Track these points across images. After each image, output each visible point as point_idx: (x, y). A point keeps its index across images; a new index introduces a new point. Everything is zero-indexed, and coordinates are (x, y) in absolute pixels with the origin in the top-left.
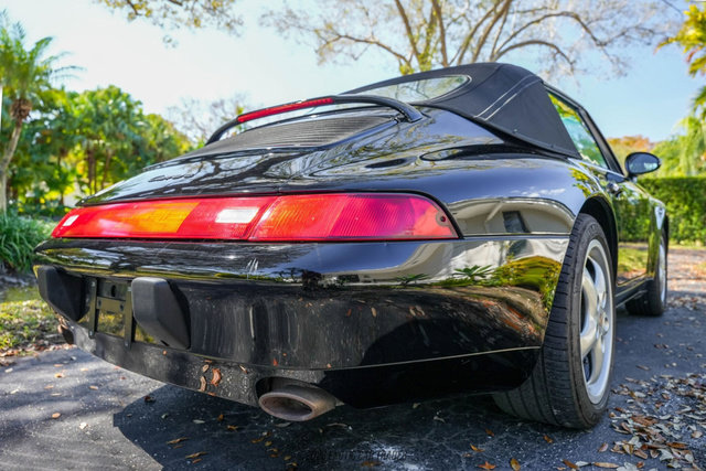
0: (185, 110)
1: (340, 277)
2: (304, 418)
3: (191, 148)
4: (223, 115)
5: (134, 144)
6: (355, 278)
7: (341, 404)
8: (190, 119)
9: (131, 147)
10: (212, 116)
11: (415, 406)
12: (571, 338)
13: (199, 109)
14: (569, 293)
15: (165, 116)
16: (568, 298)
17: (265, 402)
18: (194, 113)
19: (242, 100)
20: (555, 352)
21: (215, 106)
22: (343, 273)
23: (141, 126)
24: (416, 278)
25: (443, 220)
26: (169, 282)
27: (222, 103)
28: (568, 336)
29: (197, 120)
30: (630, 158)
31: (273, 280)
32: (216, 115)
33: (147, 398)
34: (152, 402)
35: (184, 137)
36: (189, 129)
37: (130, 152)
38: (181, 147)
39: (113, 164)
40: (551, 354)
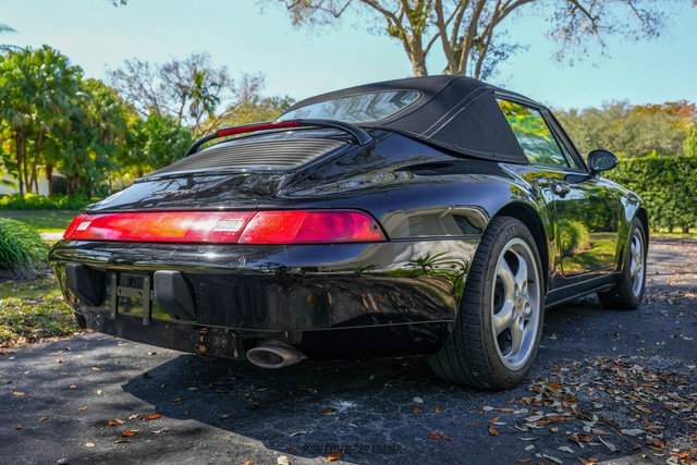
0: (131, 75)
1: (303, 268)
2: (278, 366)
3: (140, 122)
4: (177, 80)
5: (74, 119)
6: (316, 269)
7: (304, 357)
8: (137, 86)
9: (70, 122)
10: (165, 83)
11: (372, 377)
12: (483, 315)
13: (147, 74)
14: (483, 280)
15: (108, 82)
16: (481, 285)
17: (251, 354)
18: (143, 78)
19: (201, 63)
20: (471, 326)
21: (168, 69)
22: (306, 265)
23: (80, 96)
24: (368, 268)
25: (375, 228)
26: (182, 273)
27: (176, 66)
28: (480, 313)
29: (147, 87)
30: (592, 155)
31: (255, 271)
32: (169, 82)
33: (146, 374)
34: (150, 378)
35: (131, 108)
36: (136, 99)
37: (69, 128)
38: (128, 120)
39: (47, 141)
40: (468, 328)
